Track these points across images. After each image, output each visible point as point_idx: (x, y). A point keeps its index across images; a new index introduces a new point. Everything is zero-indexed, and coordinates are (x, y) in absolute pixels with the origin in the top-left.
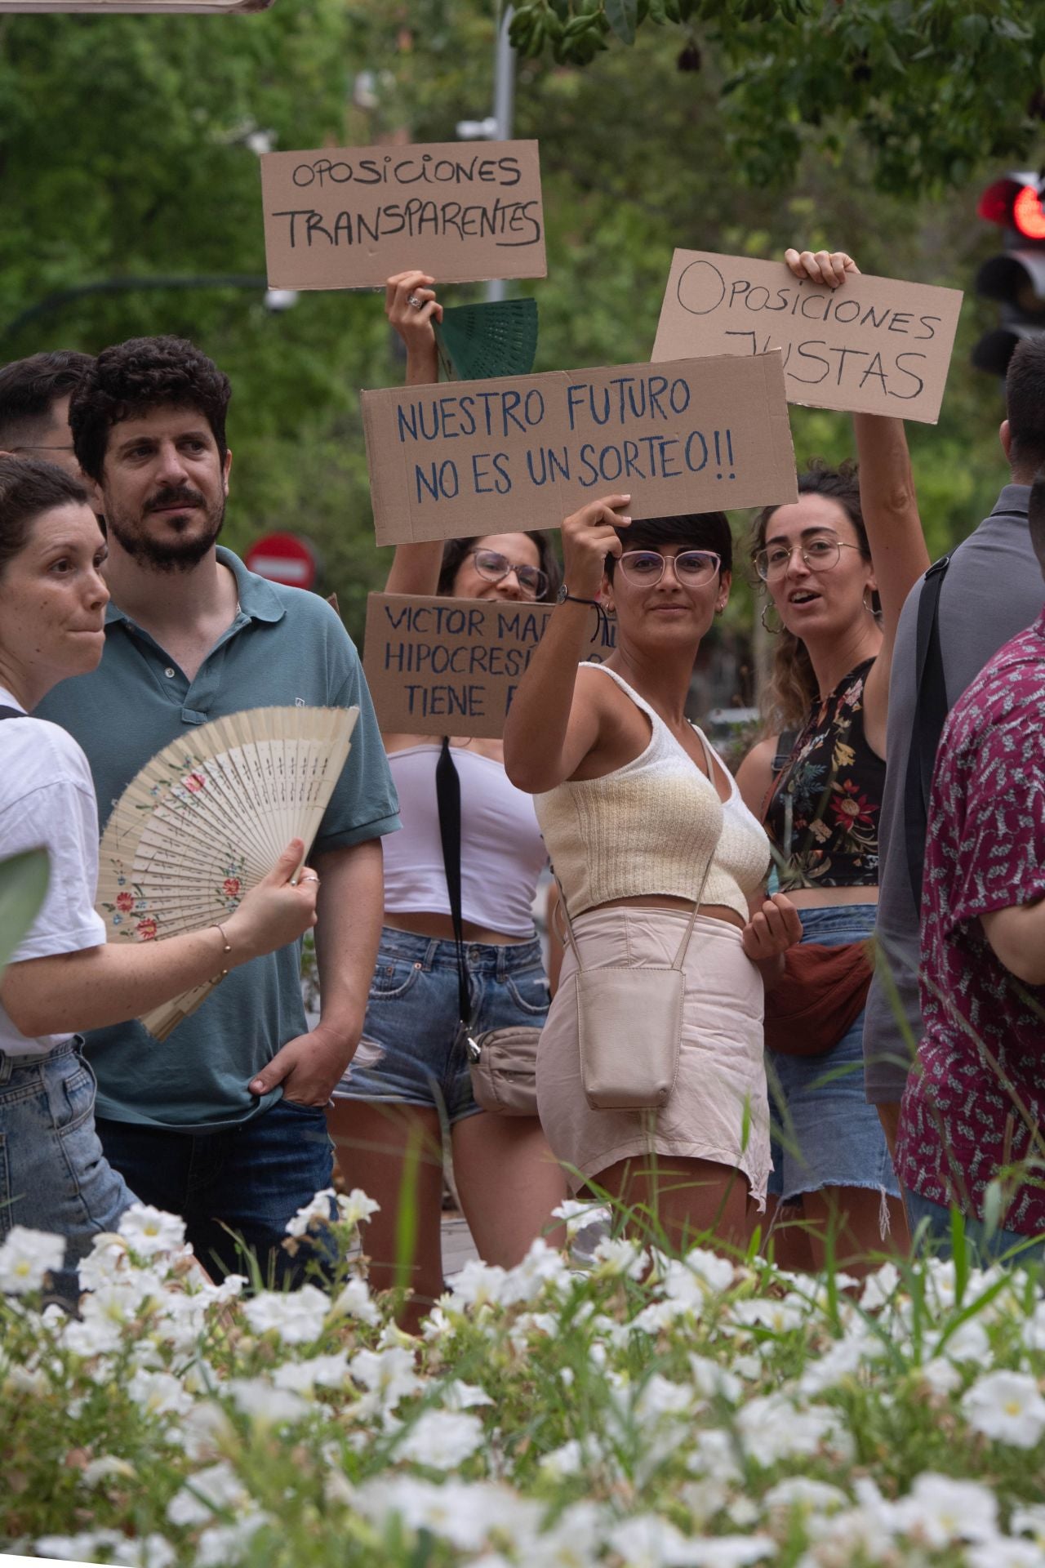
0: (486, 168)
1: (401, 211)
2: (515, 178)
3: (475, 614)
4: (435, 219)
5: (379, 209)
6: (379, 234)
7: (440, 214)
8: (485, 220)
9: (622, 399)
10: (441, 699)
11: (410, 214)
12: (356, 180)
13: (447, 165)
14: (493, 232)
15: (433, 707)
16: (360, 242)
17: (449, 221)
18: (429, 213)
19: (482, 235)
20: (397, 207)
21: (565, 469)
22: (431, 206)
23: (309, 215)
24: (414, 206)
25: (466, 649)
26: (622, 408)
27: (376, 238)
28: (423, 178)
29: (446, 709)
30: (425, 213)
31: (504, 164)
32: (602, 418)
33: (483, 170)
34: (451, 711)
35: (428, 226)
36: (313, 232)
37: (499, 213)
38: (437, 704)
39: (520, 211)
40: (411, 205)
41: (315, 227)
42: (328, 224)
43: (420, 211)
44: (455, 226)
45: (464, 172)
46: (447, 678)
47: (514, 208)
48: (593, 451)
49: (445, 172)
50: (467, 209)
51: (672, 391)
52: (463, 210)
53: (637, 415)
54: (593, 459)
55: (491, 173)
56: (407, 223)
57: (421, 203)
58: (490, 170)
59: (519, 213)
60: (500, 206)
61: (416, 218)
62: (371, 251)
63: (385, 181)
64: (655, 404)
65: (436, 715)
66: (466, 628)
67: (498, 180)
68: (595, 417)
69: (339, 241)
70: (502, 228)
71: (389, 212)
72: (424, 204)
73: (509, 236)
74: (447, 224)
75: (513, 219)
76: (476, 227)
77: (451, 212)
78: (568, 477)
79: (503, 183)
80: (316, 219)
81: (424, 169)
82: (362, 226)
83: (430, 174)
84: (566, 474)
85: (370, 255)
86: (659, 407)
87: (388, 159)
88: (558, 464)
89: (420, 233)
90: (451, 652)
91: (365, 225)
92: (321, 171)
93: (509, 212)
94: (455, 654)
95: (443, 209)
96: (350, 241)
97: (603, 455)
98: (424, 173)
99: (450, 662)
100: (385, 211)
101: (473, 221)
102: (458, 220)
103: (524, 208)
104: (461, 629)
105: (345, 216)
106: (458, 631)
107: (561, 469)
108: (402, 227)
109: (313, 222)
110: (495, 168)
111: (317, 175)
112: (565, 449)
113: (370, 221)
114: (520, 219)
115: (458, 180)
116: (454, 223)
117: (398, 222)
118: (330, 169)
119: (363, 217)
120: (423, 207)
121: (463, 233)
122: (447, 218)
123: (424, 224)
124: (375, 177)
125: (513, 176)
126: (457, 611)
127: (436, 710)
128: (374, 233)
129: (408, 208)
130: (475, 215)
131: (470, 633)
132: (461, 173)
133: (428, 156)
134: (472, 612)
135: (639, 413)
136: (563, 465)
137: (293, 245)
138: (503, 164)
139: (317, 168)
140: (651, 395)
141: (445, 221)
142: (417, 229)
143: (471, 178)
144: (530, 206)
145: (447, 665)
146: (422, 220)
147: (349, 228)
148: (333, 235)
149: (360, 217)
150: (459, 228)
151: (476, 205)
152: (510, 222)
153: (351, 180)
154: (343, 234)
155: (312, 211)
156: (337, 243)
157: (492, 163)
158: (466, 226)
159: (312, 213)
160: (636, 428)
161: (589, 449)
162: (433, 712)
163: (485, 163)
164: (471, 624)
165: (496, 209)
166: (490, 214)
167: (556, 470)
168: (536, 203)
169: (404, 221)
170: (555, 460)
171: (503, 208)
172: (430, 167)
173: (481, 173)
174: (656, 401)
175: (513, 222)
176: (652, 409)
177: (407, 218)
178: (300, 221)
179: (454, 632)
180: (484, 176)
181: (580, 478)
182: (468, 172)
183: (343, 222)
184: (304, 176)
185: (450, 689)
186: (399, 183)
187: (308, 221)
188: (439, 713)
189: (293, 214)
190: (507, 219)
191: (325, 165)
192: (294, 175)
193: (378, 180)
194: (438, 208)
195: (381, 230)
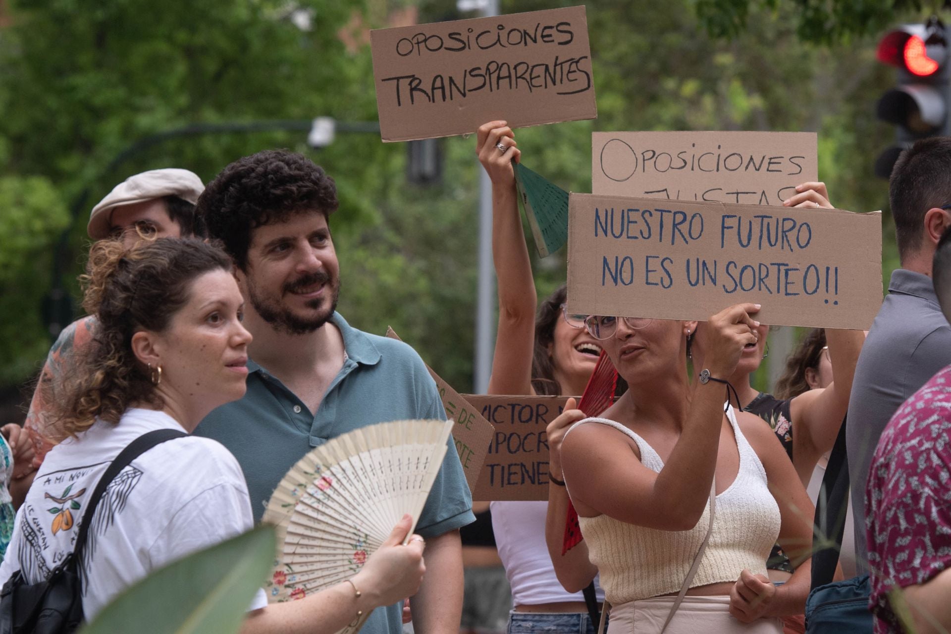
0: (547, 32)
1: (483, 72)
2: (569, 38)
3: (540, 407)
4: (509, 77)
5: (466, 71)
6: (466, 91)
7: (513, 72)
8: (547, 74)
9: (762, 231)
10: (515, 473)
11: (490, 74)
12: (446, 49)
13: (516, 31)
14: (554, 84)
15: (509, 479)
16: (452, 99)
17: (520, 77)
18: (504, 72)
19: (546, 87)
20: (479, 68)
21: (713, 277)
22: (505, 66)
23: (411, 79)
24: (493, 67)
25: (534, 435)
26: (761, 237)
27: (464, 95)
28: (498, 43)
29: (520, 481)
30: (501, 72)
31: (561, 28)
32: (745, 242)
33: (544, 34)
34: (523, 482)
35: (504, 83)
36: (414, 93)
37: (558, 68)
38: (512, 476)
39: (574, 65)
40: (490, 67)
41: (415, 88)
42: (426, 86)
43: (497, 71)
44: (525, 81)
45: (530, 36)
46: (520, 457)
47: (569, 63)
48: (735, 266)
49: (516, 37)
50: (534, 67)
51: (799, 231)
52: (530, 68)
53: (771, 245)
54: (736, 273)
55: (550, 36)
56: (488, 81)
57: (498, 65)
58: (549, 33)
59: (574, 67)
60: (558, 62)
61: (494, 76)
62: (461, 106)
63: (469, 48)
64: (785, 238)
65: (512, 485)
66: (534, 419)
67: (556, 42)
68: (740, 241)
69: (436, 99)
70: (561, 80)
71: (474, 73)
72: (500, 65)
73: (567, 87)
74: (518, 80)
75: (569, 72)
76: (541, 81)
77: (521, 69)
78: (715, 284)
79: (560, 44)
80: (417, 82)
81: (499, 36)
82: (453, 86)
83: (503, 40)
84: (714, 281)
85: (460, 109)
86: (788, 241)
87: (470, 30)
88: (709, 273)
89: (498, 88)
90: (522, 438)
91: (455, 85)
92: (418, 43)
93: (566, 67)
94: (525, 438)
95: (515, 68)
96: (444, 98)
97: (742, 271)
98: (499, 40)
99: (522, 445)
100: (470, 72)
101: (539, 76)
102: (527, 76)
103: (577, 62)
104: (530, 419)
105: (439, 79)
106: (527, 421)
107: (711, 277)
108: (484, 84)
109: (414, 85)
110: (553, 32)
111: (416, 46)
112: (715, 262)
113: (459, 81)
114: (574, 71)
115: (526, 44)
116: (524, 78)
117: (479, 81)
118: (425, 40)
119: (454, 78)
120: (499, 68)
121: (531, 86)
122: (518, 76)
123: (501, 81)
124: (461, 45)
125: (567, 37)
126: (526, 406)
127: (512, 482)
128: (463, 92)
129: (488, 69)
130: (540, 71)
131: (537, 422)
132: (527, 37)
133: (501, 26)
134: (538, 406)
135: (773, 243)
136: (712, 274)
137: (399, 104)
138: (559, 28)
139: (415, 41)
140: (783, 232)
141: (517, 78)
142: (496, 86)
143: (535, 41)
144: (581, 61)
145: (519, 446)
146: (499, 78)
147: (443, 88)
148: (430, 94)
149: (451, 79)
150: (528, 82)
151: (540, 63)
152: (567, 75)
153: (443, 49)
154: (438, 93)
155: (413, 76)
156: (434, 101)
157: (551, 27)
158: (533, 81)
159: (413, 78)
160: (770, 254)
161: (732, 265)
162: (509, 483)
163: (545, 28)
164: (538, 415)
165: (556, 65)
166: (551, 70)
167: (707, 277)
168: (586, 57)
169: (485, 79)
170: (707, 269)
171: (561, 64)
172: (504, 34)
173: (543, 37)
174: (786, 236)
175: (569, 75)
176: (783, 242)
177: (487, 77)
178: (404, 84)
179: (524, 422)
180: (546, 39)
181: (724, 286)
182: (533, 36)
183: (438, 83)
184: (405, 47)
185: (522, 465)
186: (479, 49)
187: (410, 84)
188: (514, 484)
189: (398, 79)
190: (565, 72)
191: (421, 38)
192: (397, 47)
193: (463, 48)
194: (512, 67)
195: (467, 88)
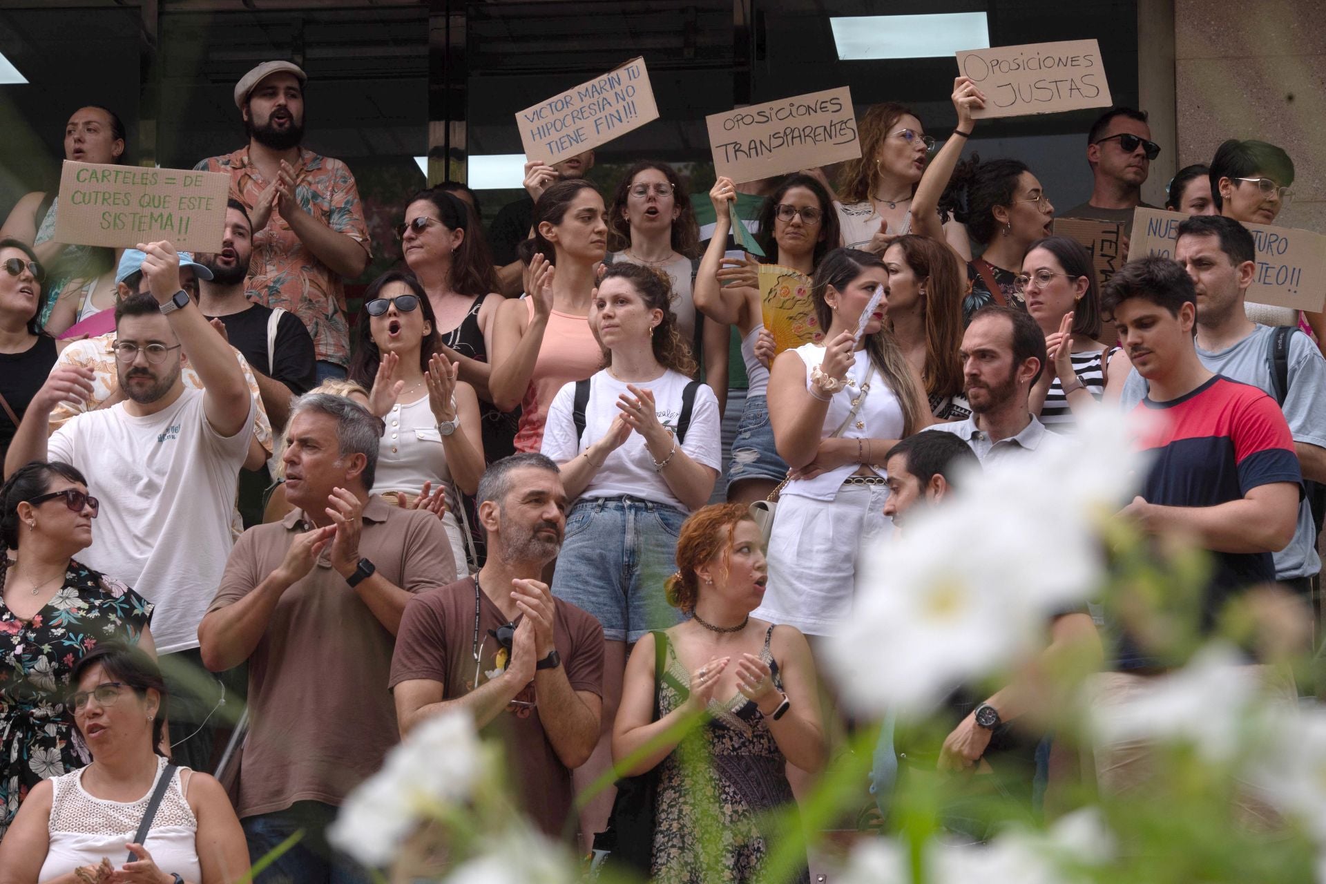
0: (823, 105)
1: (782, 135)
4: (800, 136)
5: (770, 135)
6: (772, 149)
7: (802, 133)
8: (826, 132)
11: (787, 136)
12: (756, 122)
13: (803, 107)
14: (831, 138)
16: (762, 154)
17: (807, 136)
18: (796, 134)
19: (825, 141)
20: (779, 133)
22: (797, 130)
23: (734, 144)
24: (788, 131)
27: (770, 151)
28: (791, 116)
30: (794, 134)
31: (833, 102)
35: (797, 141)
36: (737, 153)
37: (833, 128)
41: (738, 150)
42: (745, 148)
43: (792, 133)
45: (812, 109)
47: (840, 124)
49: (802, 110)
50: (816, 128)
52: (814, 129)
55: (826, 107)
56: (785, 141)
57: (791, 129)
59: (843, 126)
60: (833, 124)
61: (790, 137)
62: (769, 158)
63: (771, 120)
67: (830, 111)
70: (835, 135)
71: (776, 136)
72: (793, 129)
73: (840, 139)
76: (822, 137)
77: (807, 131)
79: (833, 112)
80: (739, 146)
81: (791, 111)
82: (762, 146)
83: (794, 113)
85: (768, 160)
87: (771, 109)
89: (793, 145)
91: (764, 145)
92: (738, 121)
93: (838, 127)
95: (803, 130)
96: (757, 155)
98: (791, 113)
100: (773, 136)
101: (820, 134)
102: (812, 135)
103: (846, 123)
108: (783, 143)
109: (737, 148)
110: (828, 105)
111: (736, 123)
113: (766, 143)
114: (844, 129)
115: (810, 114)
116: (810, 137)
117: (780, 141)
118: (742, 119)
119: (763, 141)
120: (792, 131)
121: (815, 141)
123: (794, 140)
124: (766, 119)
125: (838, 107)
128: (769, 149)
129: (785, 132)
130: (821, 130)
132: (810, 110)
133: (792, 104)
137: (728, 162)
139: (736, 119)
141: (805, 137)
142: (791, 143)
143: (816, 112)
144: (848, 122)
146: (793, 138)
147: (756, 148)
148: (748, 153)
149: (761, 141)
150: (813, 139)
151: (820, 126)
152: (839, 132)
153: (754, 123)
154: (753, 152)
156: (751, 157)
157: (826, 102)
158: (816, 137)
159: (736, 143)
163: (823, 103)
165: (831, 126)
166: (828, 129)
168: (851, 119)
171: (835, 125)
172: (794, 109)
173: (821, 108)
175: (841, 131)
177: (785, 138)
178: (730, 148)
180: (823, 110)
182: (814, 109)
183: (753, 145)
184: (729, 125)
186: (778, 120)
187: (734, 148)
189: (726, 145)
190: (838, 130)
191: (739, 117)
192: (724, 125)
193: (768, 121)
194: (801, 130)
195: (772, 146)
